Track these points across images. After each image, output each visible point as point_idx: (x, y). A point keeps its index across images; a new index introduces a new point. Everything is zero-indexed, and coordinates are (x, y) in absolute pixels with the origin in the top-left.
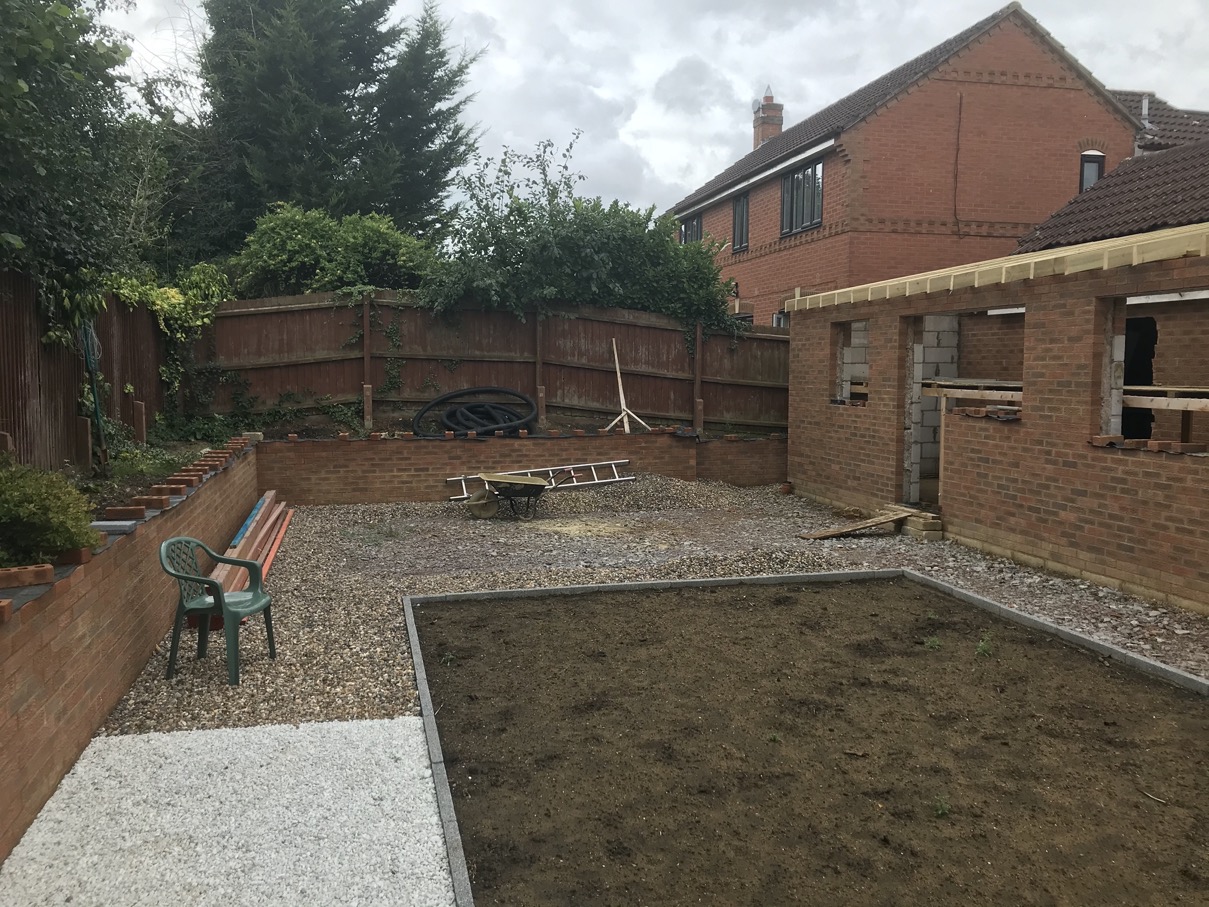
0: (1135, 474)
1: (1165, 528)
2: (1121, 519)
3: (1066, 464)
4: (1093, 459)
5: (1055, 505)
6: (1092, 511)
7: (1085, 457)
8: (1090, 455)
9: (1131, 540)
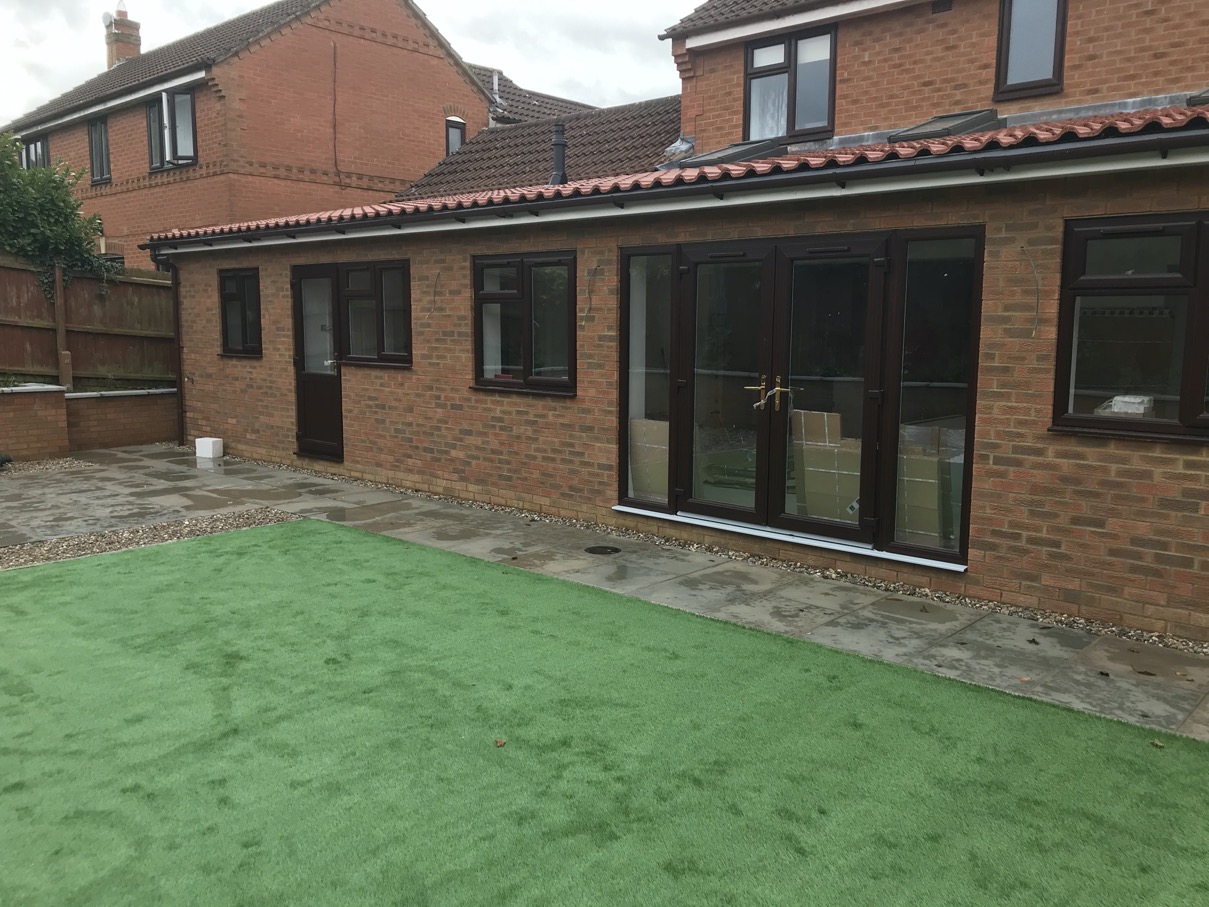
0: (510, 413)
1: (535, 458)
2: (501, 453)
3: (453, 407)
4: (477, 401)
5: (446, 444)
6: (477, 448)
7: (469, 400)
8: (473, 398)
9: (509, 470)
